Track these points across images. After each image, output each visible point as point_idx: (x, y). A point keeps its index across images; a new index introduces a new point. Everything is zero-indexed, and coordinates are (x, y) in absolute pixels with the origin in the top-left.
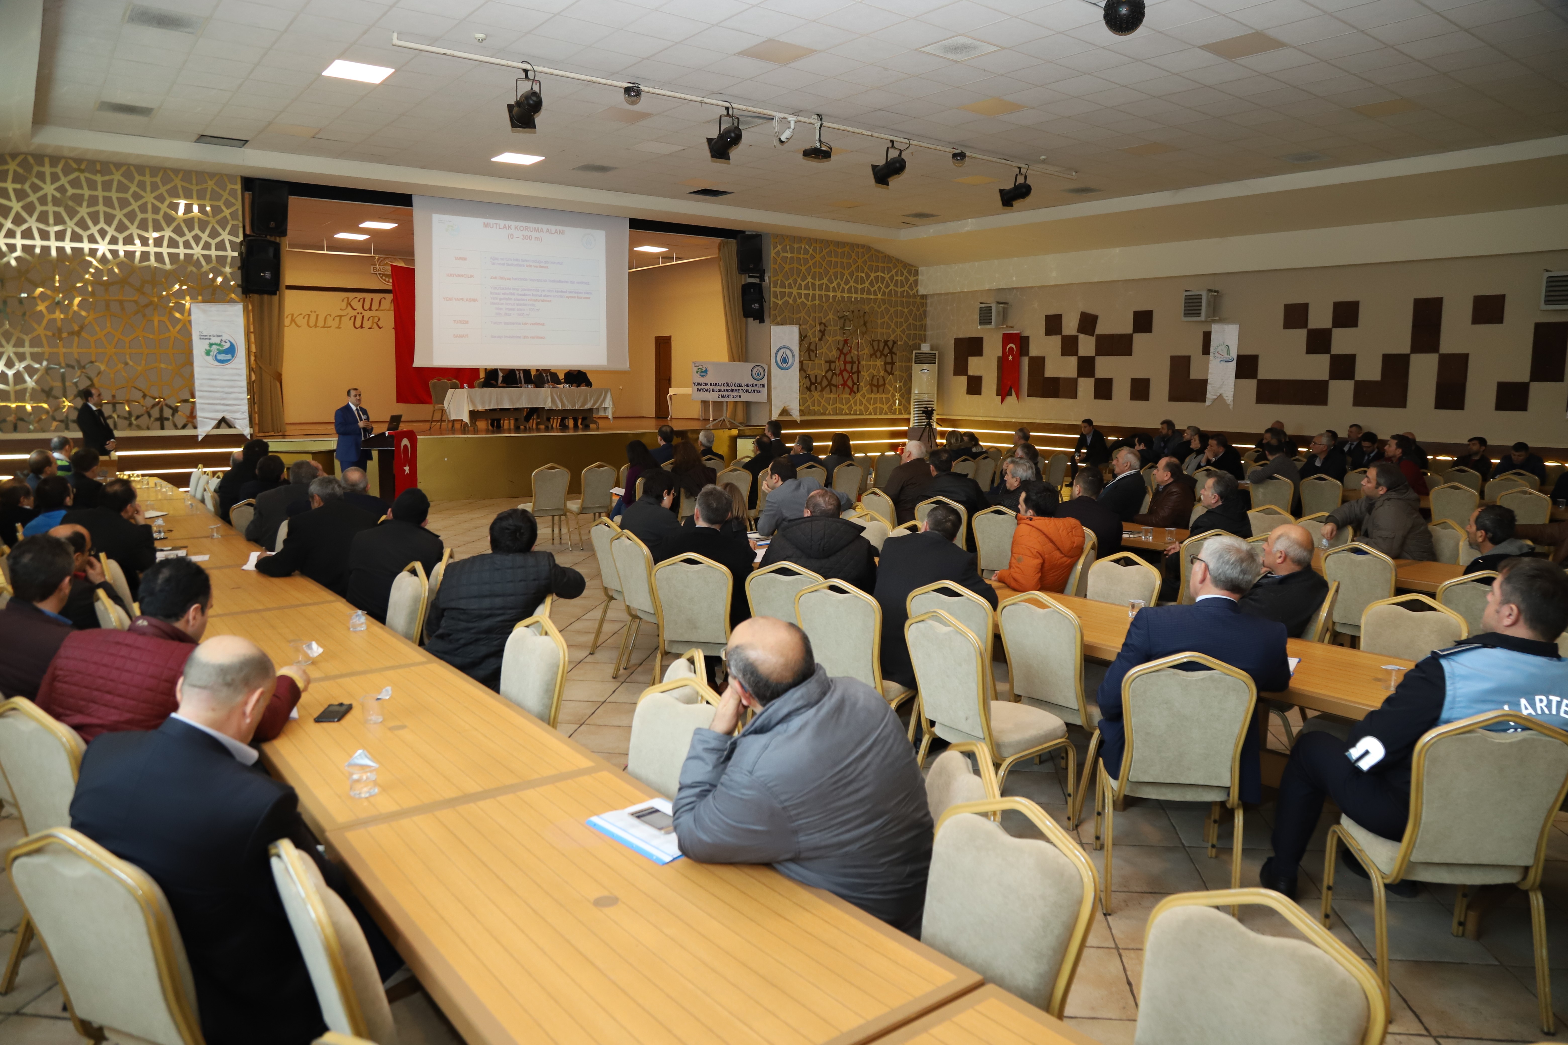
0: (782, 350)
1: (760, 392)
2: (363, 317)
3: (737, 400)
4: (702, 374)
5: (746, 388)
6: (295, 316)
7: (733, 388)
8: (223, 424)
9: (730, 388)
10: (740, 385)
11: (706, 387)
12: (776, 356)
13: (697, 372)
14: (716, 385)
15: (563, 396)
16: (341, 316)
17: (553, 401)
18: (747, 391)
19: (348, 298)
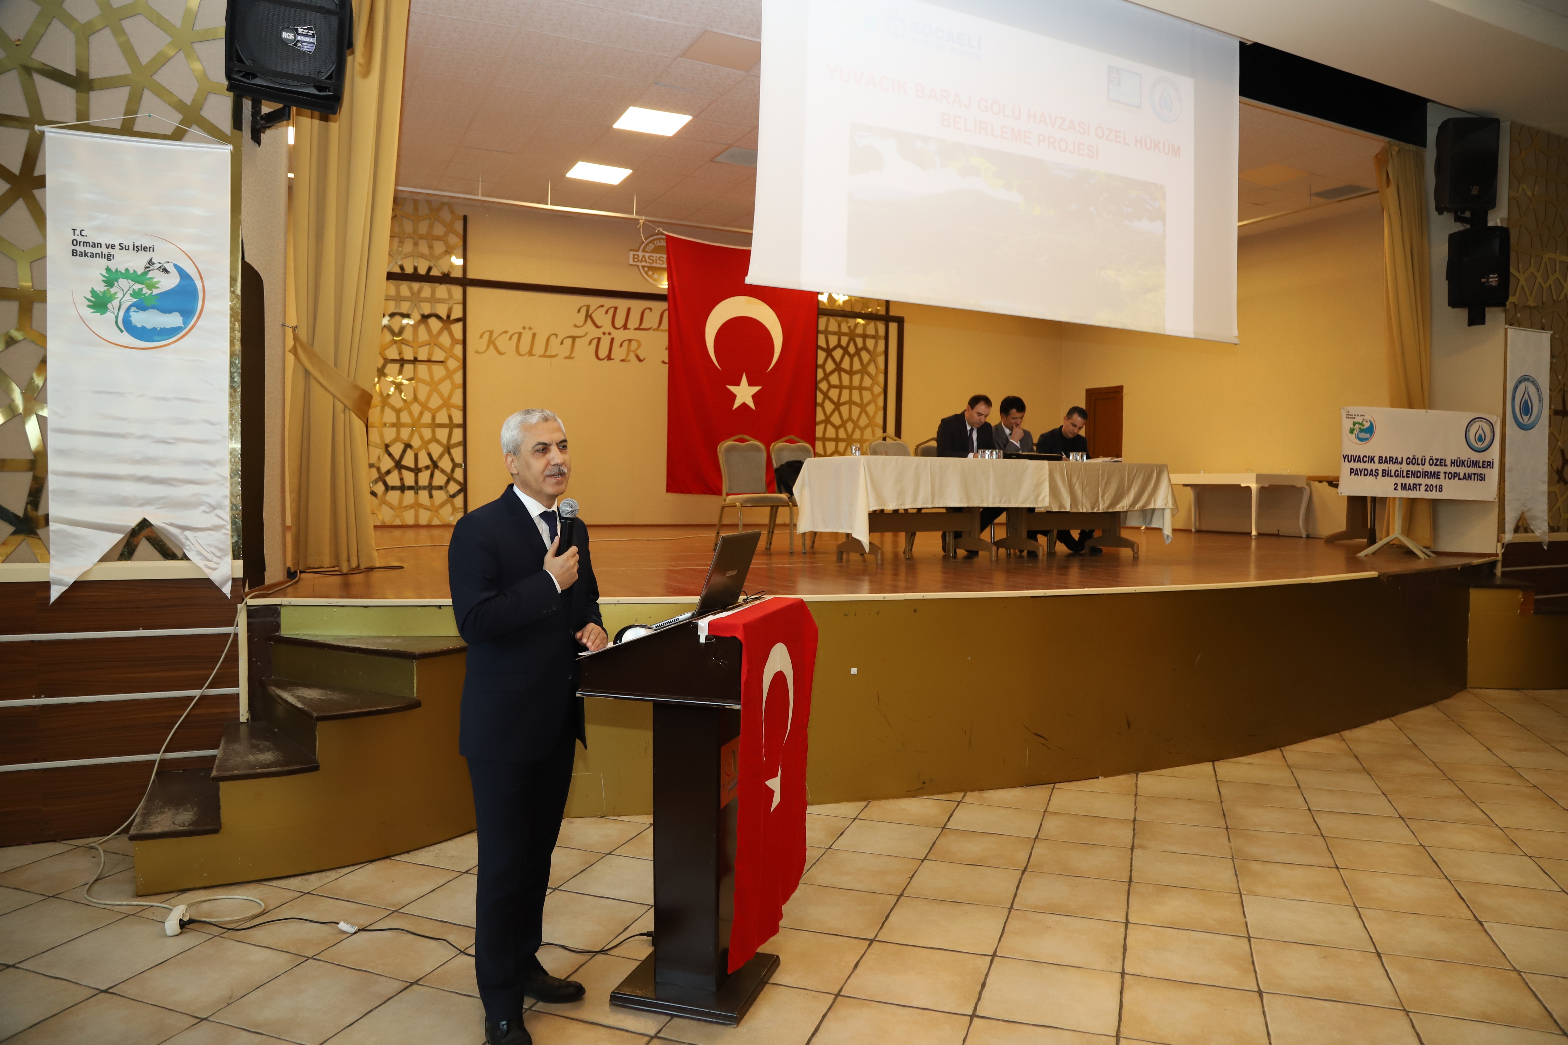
0: (1522, 387)
1: (1482, 478)
2: (612, 340)
3: (1434, 495)
4: (1363, 435)
5: (1454, 469)
6: (494, 336)
7: (1427, 468)
8: (144, 546)
9: (1420, 468)
10: (1441, 462)
11: (1369, 466)
12: (1513, 399)
13: (1352, 431)
14: (1392, 460)
15: (1074, 480)
16: (574, 338)
17: (1054, 491)
18: (1456, 475)
19: (588, 307)
